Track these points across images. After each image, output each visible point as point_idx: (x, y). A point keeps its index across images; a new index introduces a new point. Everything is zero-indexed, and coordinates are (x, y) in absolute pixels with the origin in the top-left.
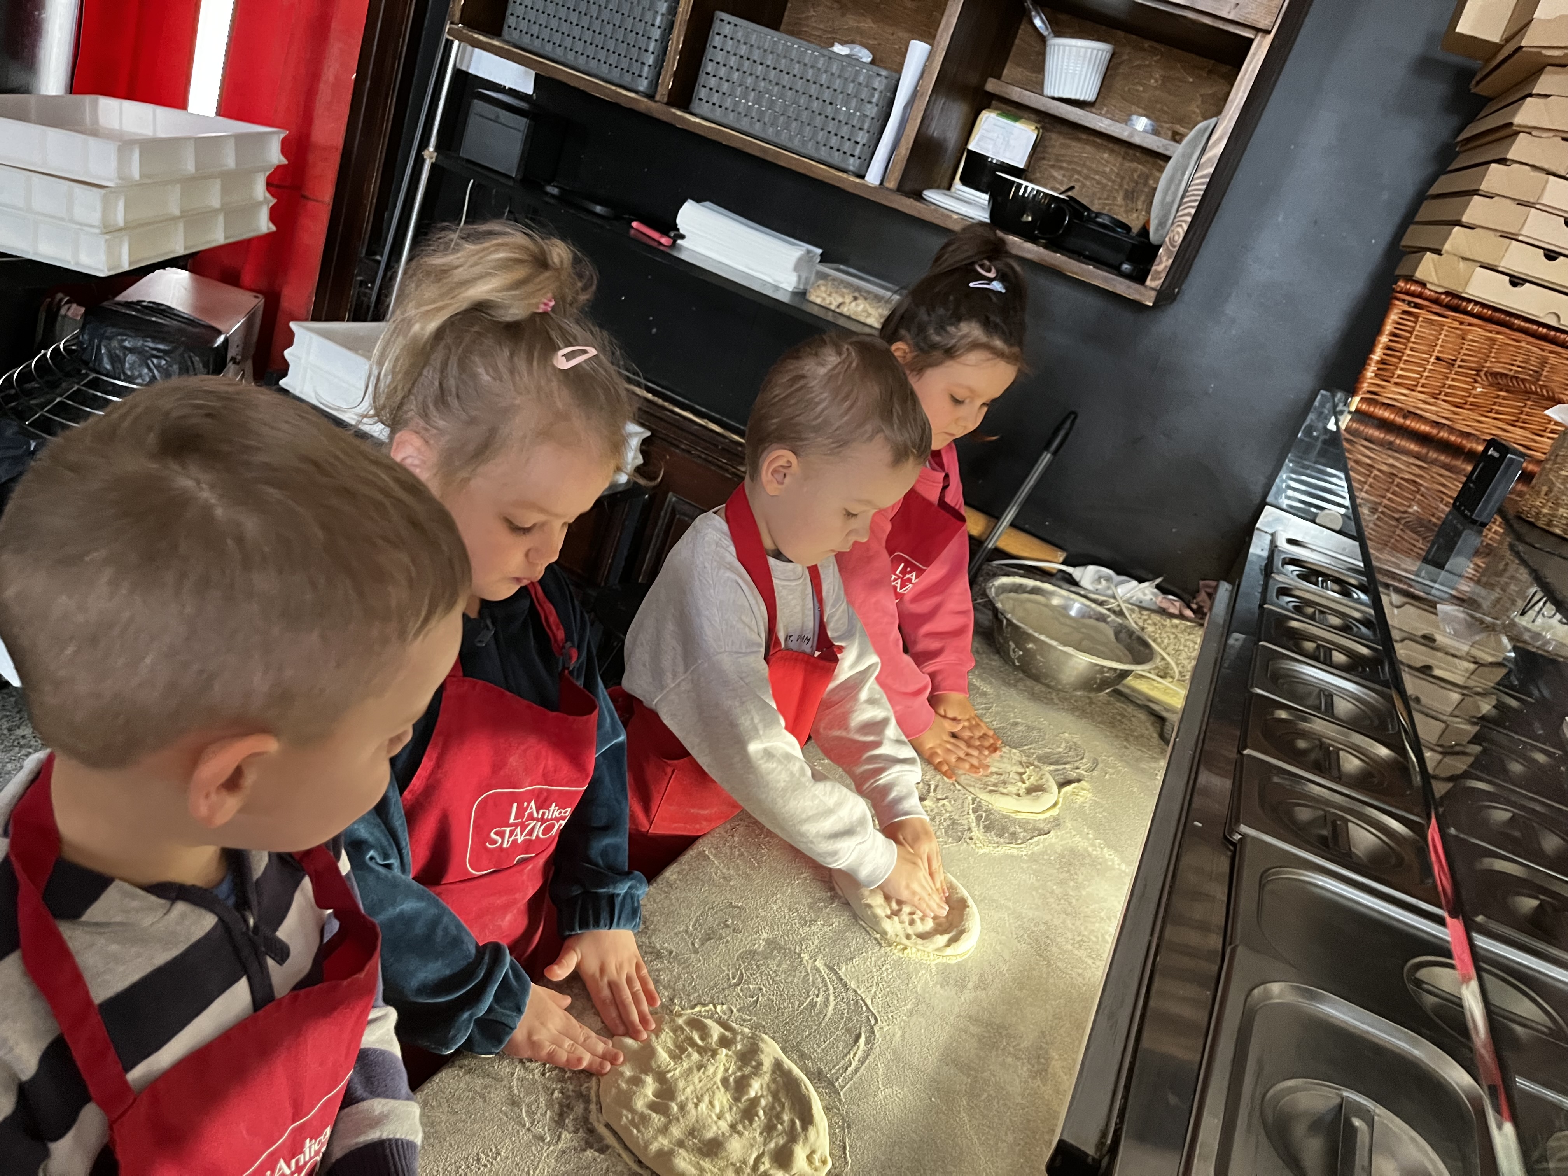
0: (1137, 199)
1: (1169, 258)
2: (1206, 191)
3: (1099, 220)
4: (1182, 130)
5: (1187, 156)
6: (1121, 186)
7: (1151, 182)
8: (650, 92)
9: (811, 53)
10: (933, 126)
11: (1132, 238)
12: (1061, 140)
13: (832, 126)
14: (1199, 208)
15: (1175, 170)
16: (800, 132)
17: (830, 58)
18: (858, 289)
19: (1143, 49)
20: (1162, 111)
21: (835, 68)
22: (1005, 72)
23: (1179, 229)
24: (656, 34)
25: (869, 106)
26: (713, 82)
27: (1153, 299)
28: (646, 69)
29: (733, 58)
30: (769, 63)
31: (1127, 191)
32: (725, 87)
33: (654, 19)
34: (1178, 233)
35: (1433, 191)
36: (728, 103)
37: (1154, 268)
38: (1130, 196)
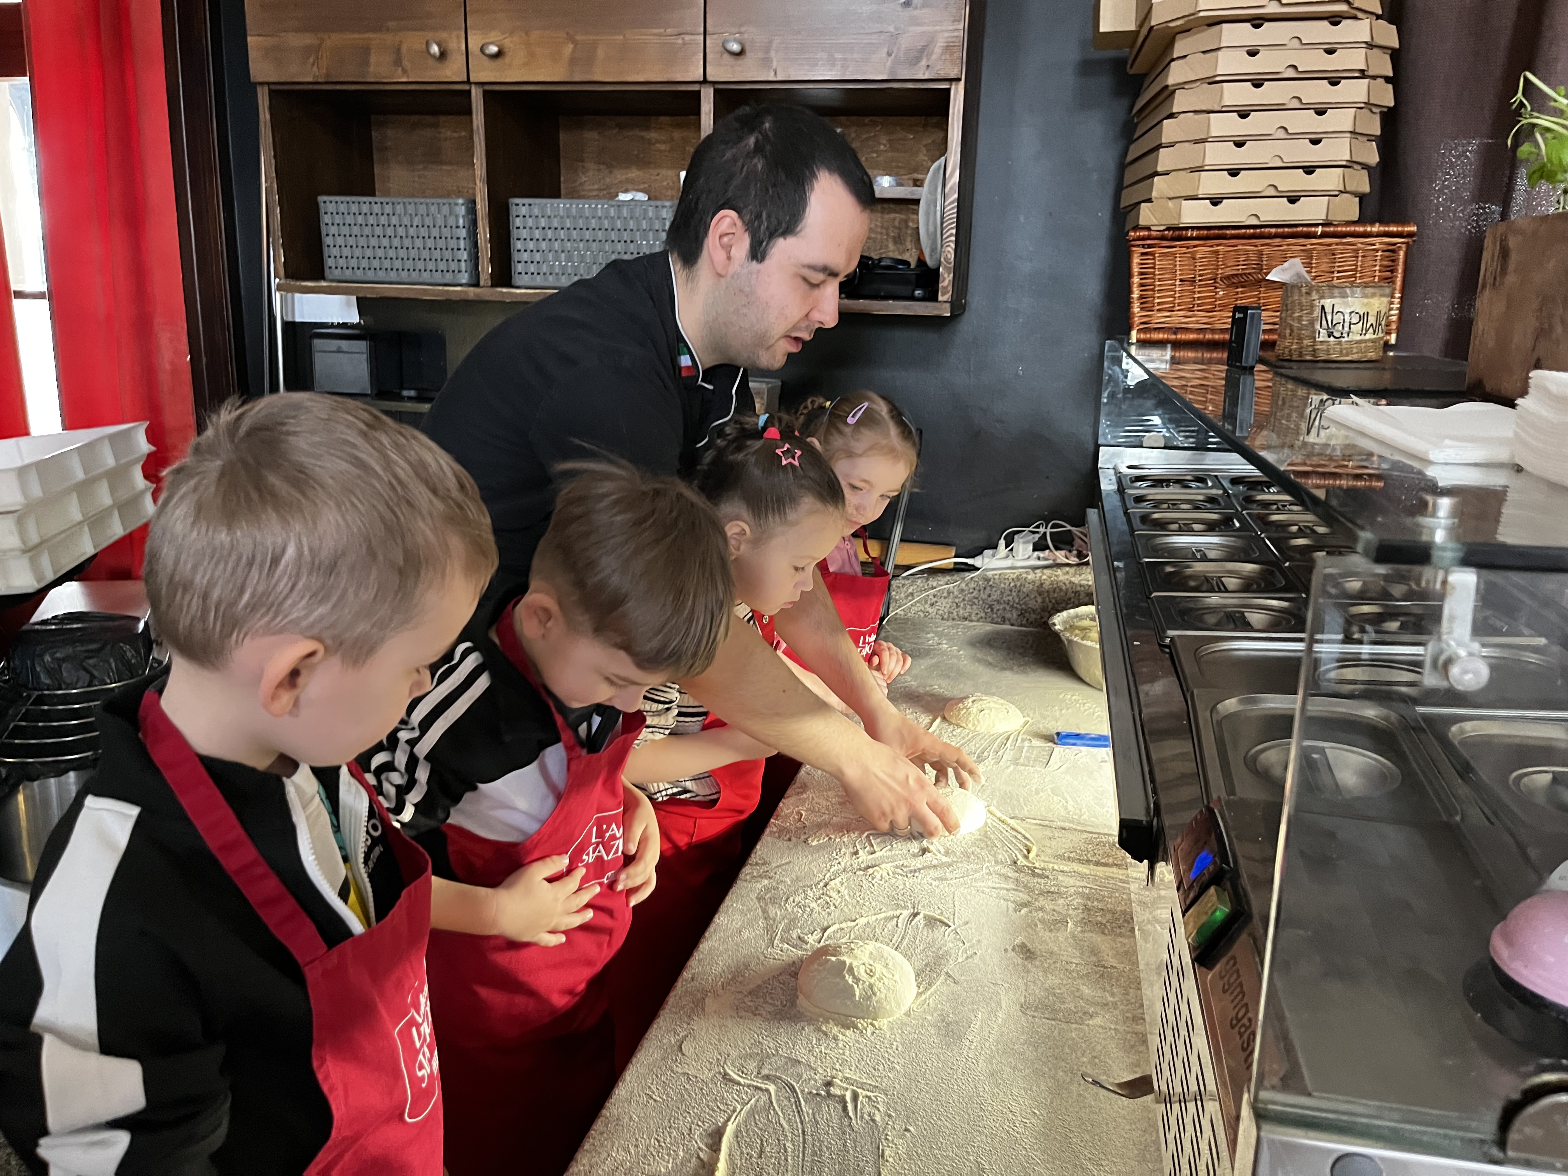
0: (905, 240)
1: (949, 274)
2: (958, 212)
3: (882, 264)
4: (920, 176)
5: (933, 192)
6: (887, 235)
7: (911, 224)
8: (474, 282)
9: (600, 207)
11: (912, 270)
14: (957, 227)
15: (928, 205)
17: (619, 206)
19: (865, 125)
20: (899, 167)
21: (625, 212)
23: (949, 249)
24: (463, 233)
26: (525, 256)
27: (949, 310)
28: (463, 264)
29: (537, 231)
30: (568, 226)
31: (894, 238)
32: (538, 257)
33: (457, 221)
34: (949, 252)
35: (1130, 158)
36: (544, 268)
37: (940, 285)
38: (898, 240)
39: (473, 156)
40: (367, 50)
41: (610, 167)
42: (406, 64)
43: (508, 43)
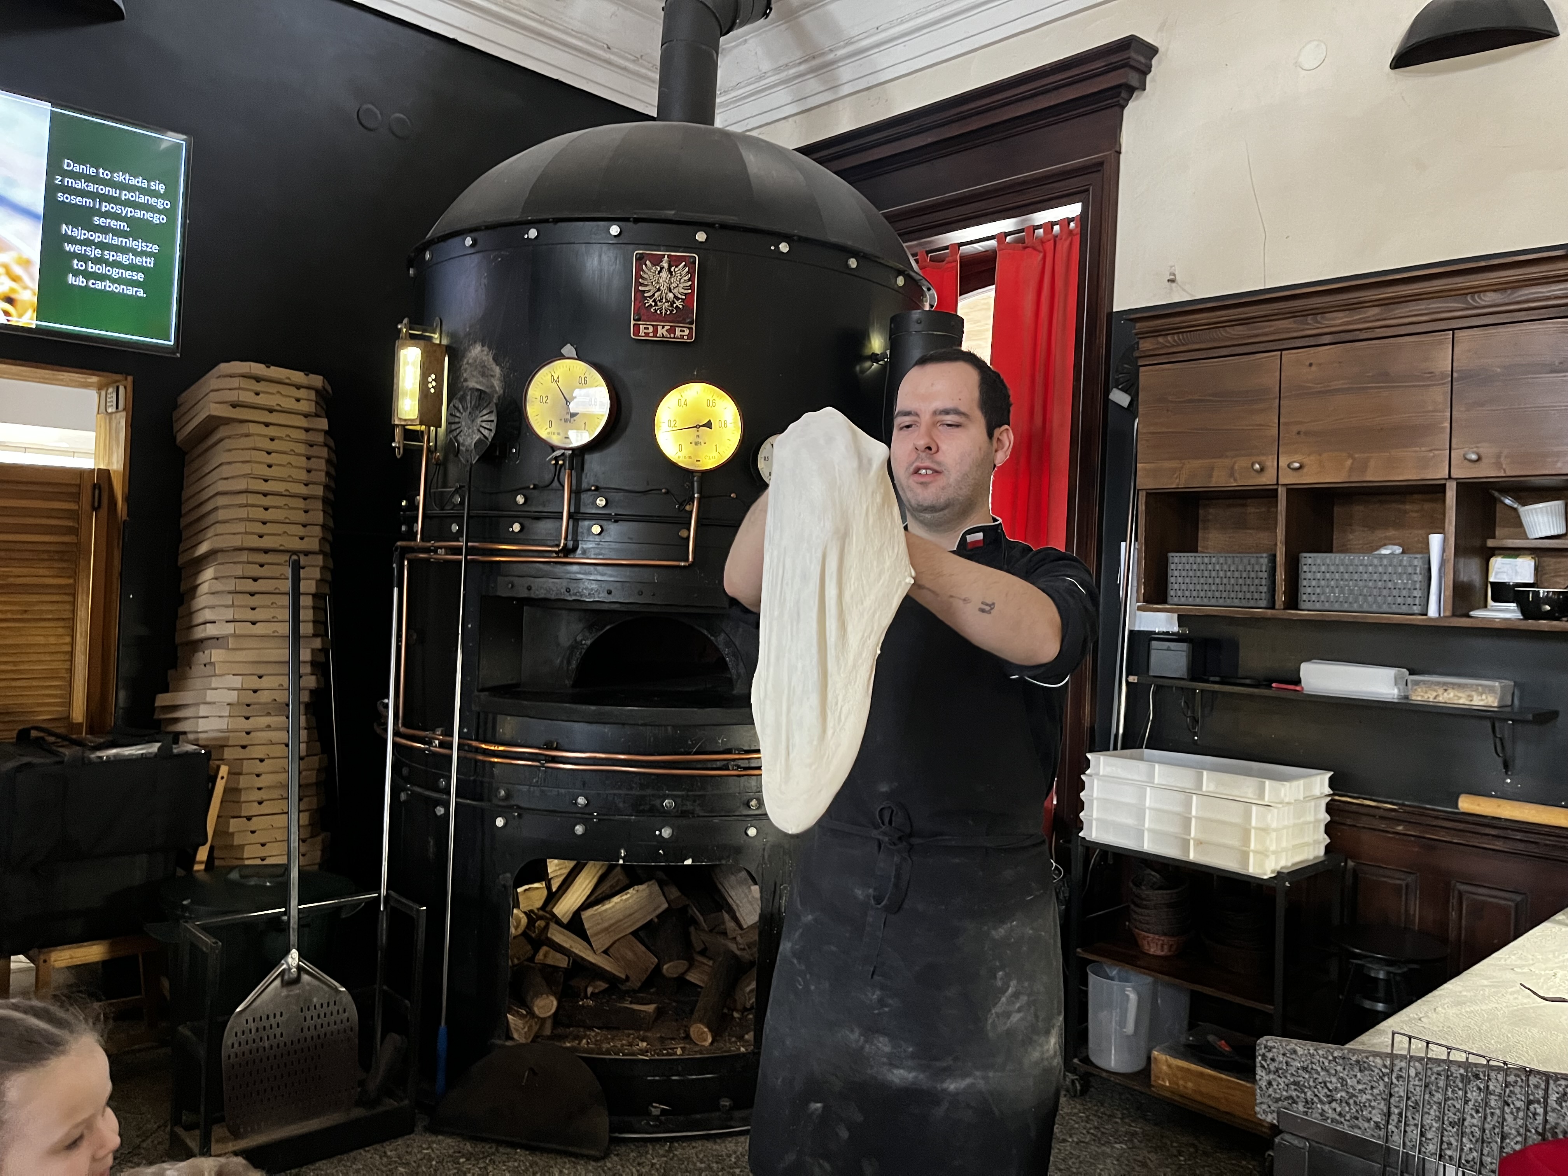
8: (1272, 606)
9: (1366, 558)
10: (1462, 575)
12: (1554, 560)
13: (1395, 592)
16: (1375, 602)
17: (1380, 558)
18: (1445, 684)
21: (1385, 562)
22: (1497, 533)
24: (1266, 575)
25: (1415, 576)
26: (1309, 590)
28: (1263, 595)
29: (1318, 574)
30: (1342, 571)
32: (1318, 590)
39: (1276, 528)
40: (1213, 468)
41: (1372, 529)
42: (1237, 475)
43: (1306, 460)
